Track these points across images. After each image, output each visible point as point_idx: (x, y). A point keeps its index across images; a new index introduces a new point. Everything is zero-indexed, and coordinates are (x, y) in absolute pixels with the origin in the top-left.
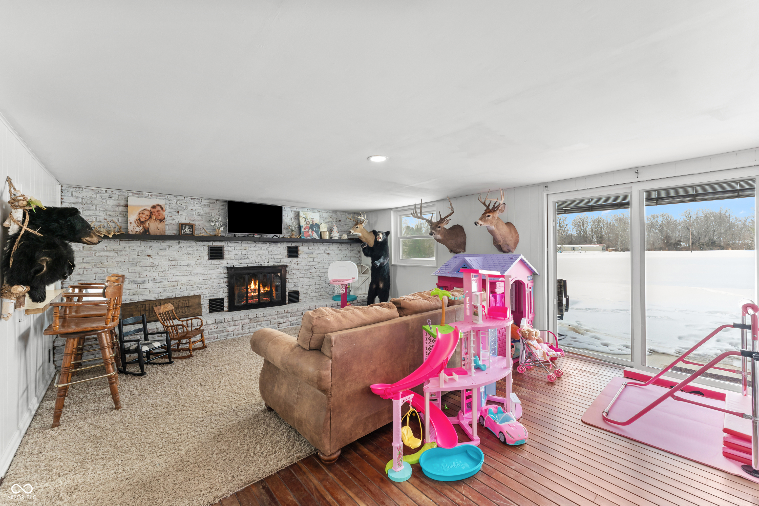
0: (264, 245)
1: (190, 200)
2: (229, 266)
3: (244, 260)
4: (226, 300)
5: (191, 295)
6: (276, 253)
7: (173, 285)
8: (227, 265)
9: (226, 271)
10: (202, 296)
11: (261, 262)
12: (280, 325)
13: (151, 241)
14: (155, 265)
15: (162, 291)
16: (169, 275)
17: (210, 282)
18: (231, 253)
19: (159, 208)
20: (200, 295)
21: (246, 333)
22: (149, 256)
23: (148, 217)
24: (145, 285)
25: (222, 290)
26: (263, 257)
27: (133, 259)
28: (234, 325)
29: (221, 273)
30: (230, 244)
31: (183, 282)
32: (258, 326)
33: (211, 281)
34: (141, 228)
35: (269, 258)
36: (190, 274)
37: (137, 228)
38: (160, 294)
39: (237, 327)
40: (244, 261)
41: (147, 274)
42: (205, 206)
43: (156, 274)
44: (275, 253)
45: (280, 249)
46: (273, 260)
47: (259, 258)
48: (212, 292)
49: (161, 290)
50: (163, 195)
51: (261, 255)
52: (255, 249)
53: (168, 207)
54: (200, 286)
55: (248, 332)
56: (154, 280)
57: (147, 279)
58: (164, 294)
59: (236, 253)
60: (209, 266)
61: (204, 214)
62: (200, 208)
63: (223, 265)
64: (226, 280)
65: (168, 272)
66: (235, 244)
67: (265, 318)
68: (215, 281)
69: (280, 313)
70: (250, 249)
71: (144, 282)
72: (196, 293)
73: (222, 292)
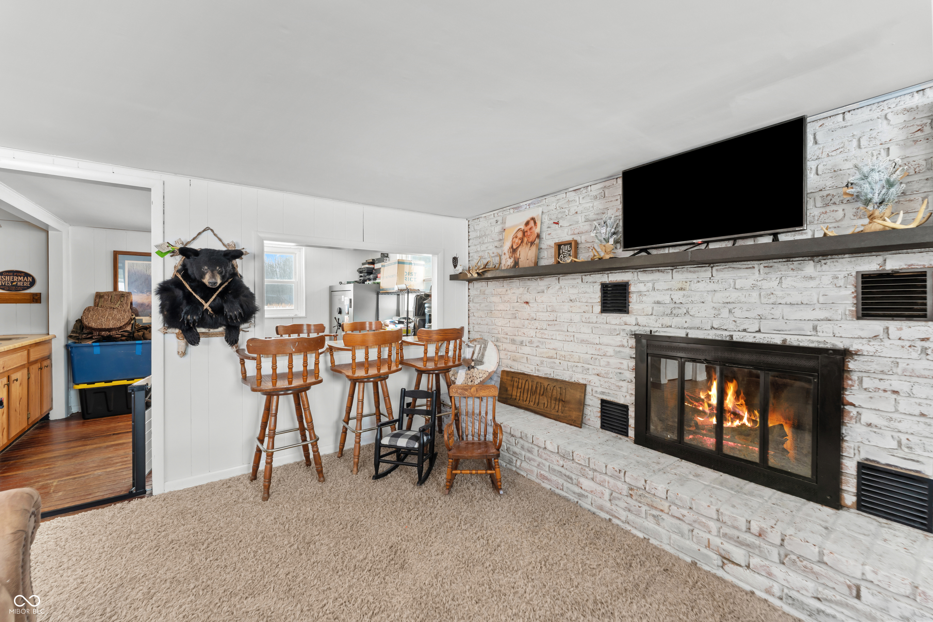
0: (743, 273)
1: (573, 194)
2: (641, 330)
3: (676, 319)
4: (632, 413)
5: (572, 380)
6: (796, 298)
7: (551, 355)
8: (636, 328)
9: (633, 342)
10: (589, 389)
11: (732, 326)
12: (729, 567)
13: (529, 279)
14: (532, 318)
15: (539, 363)
16: (546, 336)
17: (603, 363)
18: (644, 298)
19: (532, 223)
20: (585, 385)
21: (619, 519)
22: (527, 303)
23: (520, 241)
24: (523, 348)
25: (624, 384)
26: (738, 313)
27: (513, 307)
28: (593, 479)
29: (623, 346)
30: (643, 276)
31: (563, 353)
32: (650, 518)
33: (605, 359)
34: (512, 259)
35: (760, 318)
36: (572, 338)
37: (509, 259)
38: (537, 367)
39: (600, 488)
40: (675, 321)
41: (525, 330)
42: (596, 197)
43: (532, 333)
44: (789, 300)
45: (812, 284)
46: (780, 325)
47: (725, 313)
48: (606, 385)
49: (537, 360)
50: (540, 199)
51: (731, 306)
52: (712, 287)
53: (546, 217)
54: (587, 366)
55: (623, 519)
56: (531, 342)
57: (524, 339)
58: (541, 368)
59: (656, 300)
60: (602, 326)
61: (595, 217)
62: (587, 205)
63: (628, 328)
64: (632, 363)
65: (546, 332)
66: (656, 276)
67: (673, 507)
68: (614, 361)
69: (726, 519)
70: (694, 286)
71: (522, 343)
72: (578, 378)
73: (624, 389)
